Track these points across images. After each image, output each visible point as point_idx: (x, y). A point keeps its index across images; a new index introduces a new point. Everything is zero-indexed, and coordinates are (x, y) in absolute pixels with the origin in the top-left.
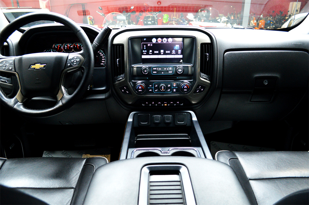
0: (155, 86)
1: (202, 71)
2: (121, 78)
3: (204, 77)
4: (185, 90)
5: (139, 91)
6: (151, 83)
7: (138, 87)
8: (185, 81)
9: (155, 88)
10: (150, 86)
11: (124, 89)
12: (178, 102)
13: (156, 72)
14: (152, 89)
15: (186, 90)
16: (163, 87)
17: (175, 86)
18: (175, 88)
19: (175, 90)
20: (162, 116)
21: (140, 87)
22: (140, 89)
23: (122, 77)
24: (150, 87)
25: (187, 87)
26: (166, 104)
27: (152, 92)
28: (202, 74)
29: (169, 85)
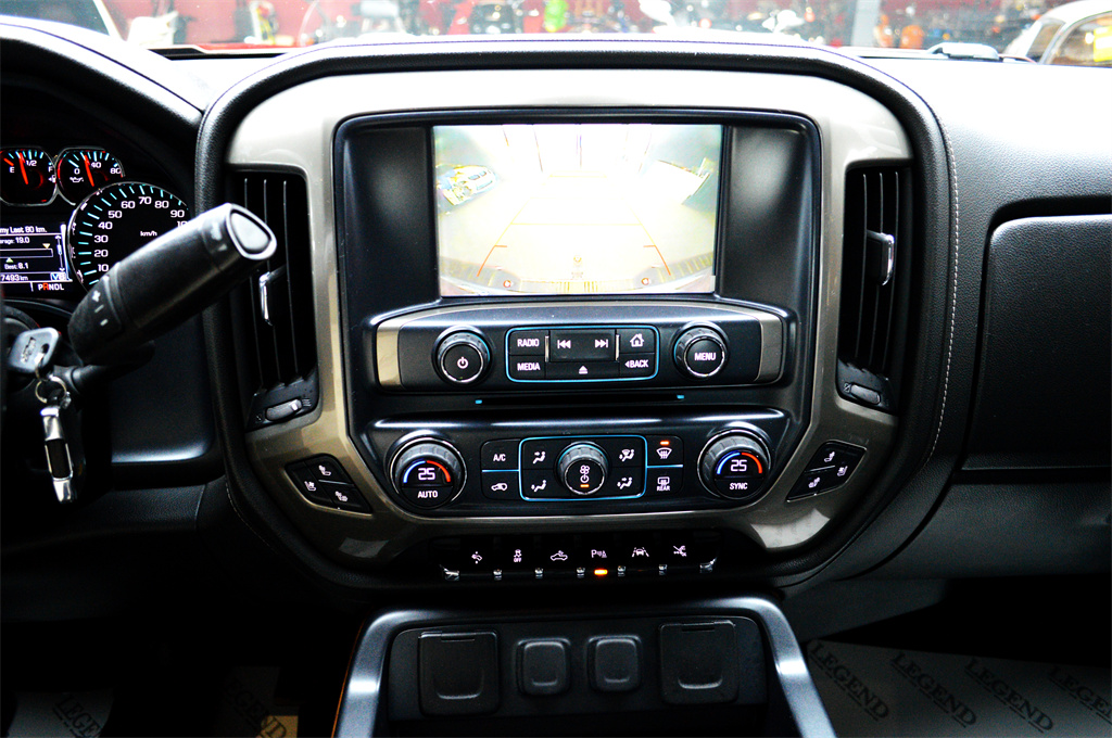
0: (528, 457)
1: (849, 350)
2: (294, 405)
3: (857, 390)
4: (733, 486)
5: (421, 495)
6: (507, 441)
7: (415, 472)
8: (738, 421)
9: (533, 474)
10: (496, 458)
11: (316, 476)
12: (681, 551)
13: (536, 367)
14: (511, 480)
15: (742, 486)
16: (585, 470)
17: (664, 455)
18: (663, 473)
19: (664, 485)
20: (577, 640)
21: (427, 471)
22: (427, 486)
23: (298, 398)
24: (499, 465)
25: (750, 463)
26: (600, 563)
27: (509, 501)
28: (849, 372)
29: (626, 452)
